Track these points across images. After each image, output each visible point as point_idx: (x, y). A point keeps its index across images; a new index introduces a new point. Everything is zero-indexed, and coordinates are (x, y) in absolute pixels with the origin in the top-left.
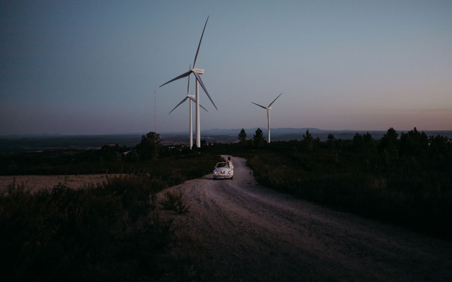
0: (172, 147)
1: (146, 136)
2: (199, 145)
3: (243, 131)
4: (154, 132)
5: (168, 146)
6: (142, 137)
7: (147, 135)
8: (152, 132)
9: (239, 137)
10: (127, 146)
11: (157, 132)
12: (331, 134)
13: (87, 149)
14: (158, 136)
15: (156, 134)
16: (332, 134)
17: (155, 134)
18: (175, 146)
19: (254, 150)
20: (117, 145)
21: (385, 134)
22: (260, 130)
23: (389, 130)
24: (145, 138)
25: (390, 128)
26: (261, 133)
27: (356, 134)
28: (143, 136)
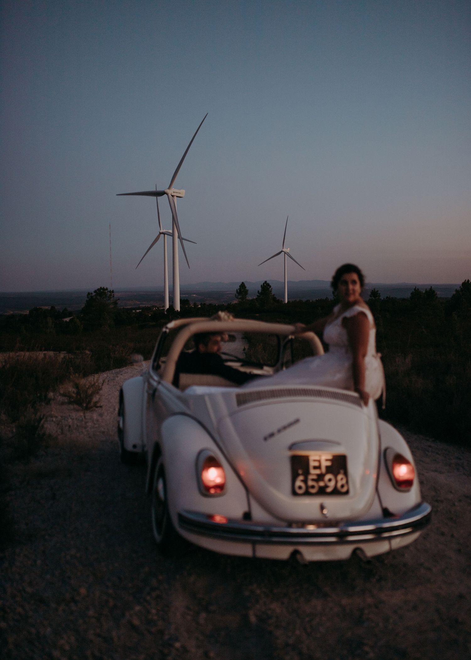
0: (138, 311)
1: (94, 294)
2: (178, 307)
3: (243, 285)
4: (105, 288)
5: (132, 309)
6: (87, 295)
7: (95, 291)
8: (102, 287)
9: (237, 295)
10: (69, 309)
11: (110, 288)
12: (374, 289)
13: (7, 314)
14: (112, 294)
15: (109, 290)
16: (376, 290)
17: (107, 291)
18: (143, 309)
19: (257, 315)
20: (53, 308)
21: (457, 290)
22: (268, 285)
23: (464, 284)
24: (92, 297)
25: (466, 280)
26: (268, 289)
27: (415, 289)
28: (89, 294)
